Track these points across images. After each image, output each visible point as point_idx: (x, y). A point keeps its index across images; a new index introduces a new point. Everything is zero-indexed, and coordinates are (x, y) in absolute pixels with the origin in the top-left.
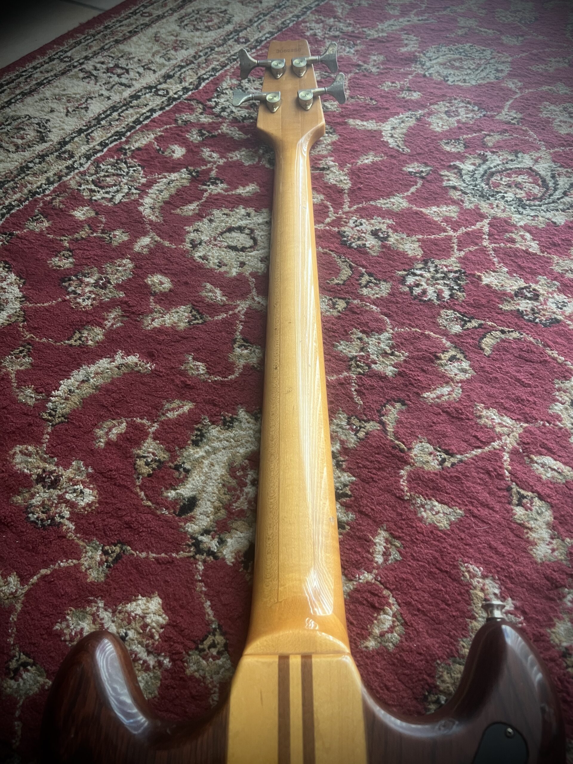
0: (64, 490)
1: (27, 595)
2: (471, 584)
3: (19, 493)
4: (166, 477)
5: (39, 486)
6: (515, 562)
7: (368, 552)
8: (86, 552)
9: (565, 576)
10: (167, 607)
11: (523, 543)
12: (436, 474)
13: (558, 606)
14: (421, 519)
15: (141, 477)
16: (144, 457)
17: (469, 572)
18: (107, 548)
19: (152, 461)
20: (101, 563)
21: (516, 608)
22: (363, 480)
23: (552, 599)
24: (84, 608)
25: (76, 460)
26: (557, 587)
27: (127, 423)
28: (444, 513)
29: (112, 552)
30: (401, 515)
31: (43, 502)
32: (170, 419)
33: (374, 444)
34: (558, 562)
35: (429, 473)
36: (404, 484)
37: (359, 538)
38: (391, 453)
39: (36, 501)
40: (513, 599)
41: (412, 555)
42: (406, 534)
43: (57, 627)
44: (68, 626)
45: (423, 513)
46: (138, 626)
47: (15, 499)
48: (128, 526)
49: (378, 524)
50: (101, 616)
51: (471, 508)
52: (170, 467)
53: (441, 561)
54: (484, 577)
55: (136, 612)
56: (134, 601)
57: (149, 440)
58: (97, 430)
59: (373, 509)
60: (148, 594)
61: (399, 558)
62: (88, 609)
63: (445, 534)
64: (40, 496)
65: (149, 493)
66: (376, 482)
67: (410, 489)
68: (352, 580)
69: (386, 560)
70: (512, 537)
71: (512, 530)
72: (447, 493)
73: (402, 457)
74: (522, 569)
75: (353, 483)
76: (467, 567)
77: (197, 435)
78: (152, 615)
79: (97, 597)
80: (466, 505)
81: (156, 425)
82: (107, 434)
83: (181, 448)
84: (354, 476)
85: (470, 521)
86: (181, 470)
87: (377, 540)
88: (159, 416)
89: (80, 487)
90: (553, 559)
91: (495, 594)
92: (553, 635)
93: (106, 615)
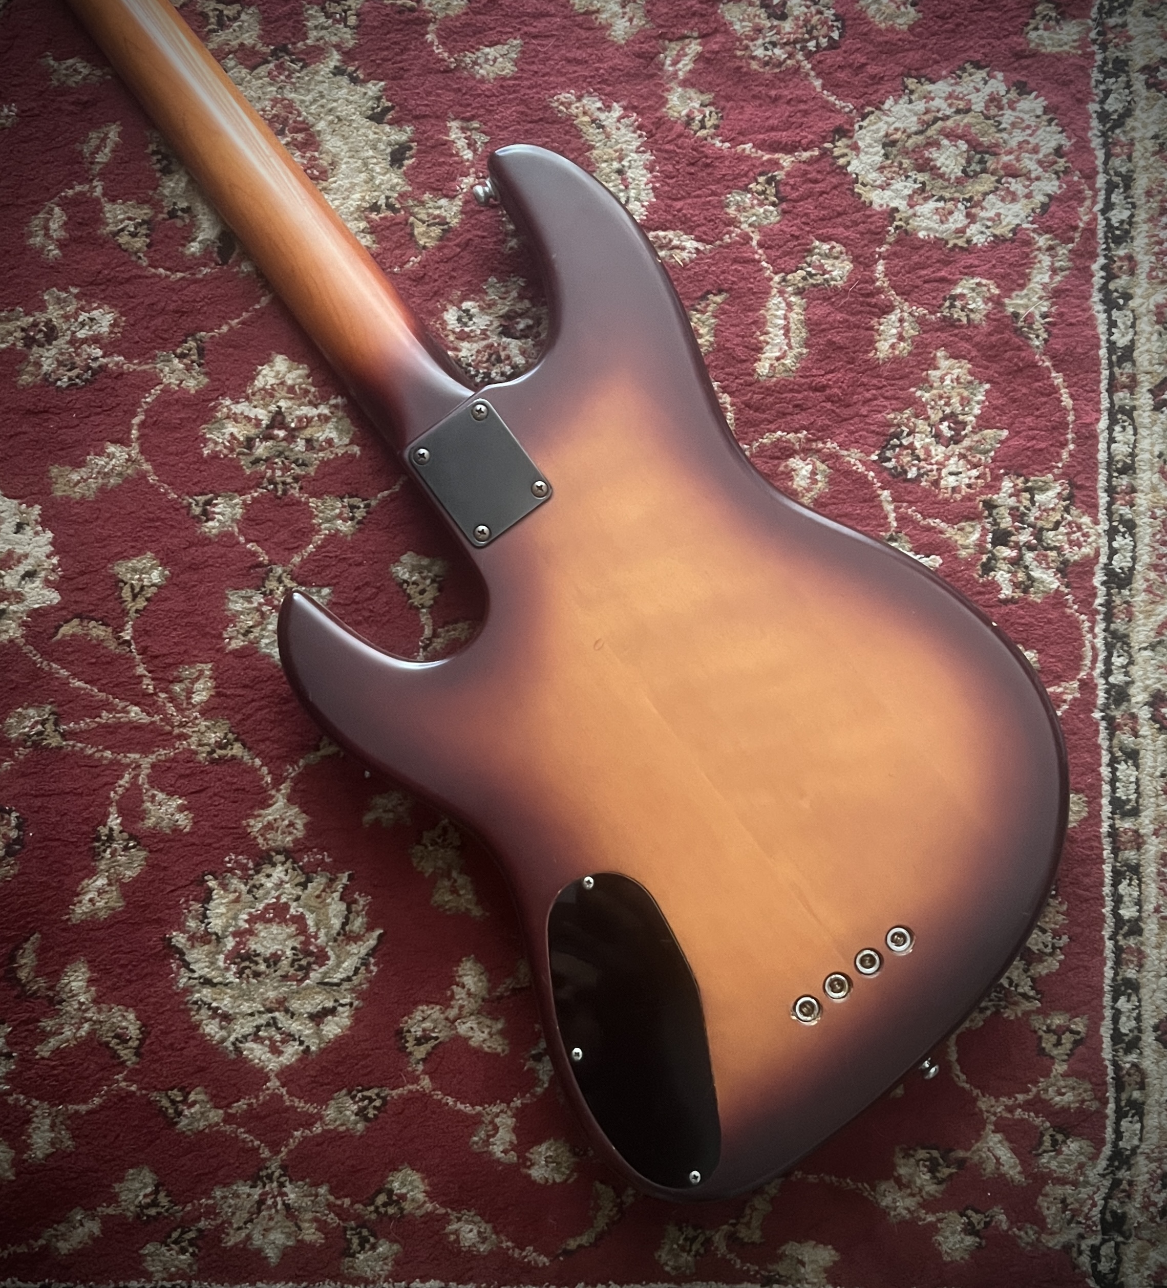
0: (69, 332)
1: (142, 452)
2: (572, 115)
3: (19, 373)
4: (170, 233)
5: (35, 349)
6: (600, 60)
7: (452, 155)
8: (161, 371)
9: (654, 42)
10: (295, 358)
11: (598, 34)
12: (466, 14)
13: (661, 78)
14: (483, 81)
15: (141, 255)
16: (122, 230)
17: (562, 104)
18: (179, 351)
19: (136, 228)
20: (188, 368)
21: (625, 108)
22: (394, 79)
23: (652, 76)
24: (215, 417)
25: (44, 292)
26: (652, 59)
27: (58, 205)
28: (502, 56)
29: (190, 350)
30: (459, 90)
31: (57, 360)
32: (107, 164)
33: (375, 24)
34: (641, 30)
35: (458, 17)
36: (438, 50)
37: (433, 147)
38: (401, 22)
39: (48, 366)
40: (618, 102)
41: (498, 127)
42: (478, 108)
43: (206, 452)
44: (216, 443)
45: (481, 71)
46: (284, 394)
47: (20, 382)
48: (180, 312)
49: (442, 117)
50: (238, 412)
51: (526, 29)
52: (164, 219)
53: (529, 112)
54: (579, 98)
55: (270, 383)
56: (258, 374)
57: (108, 207)
58: (31, 241)
59: (427, 105)
60: (266, 360)
61: (486, 139)
62: (219, 415)
63: (516, 79)
64: (47, 358)
65: (167, 264)
66: (408, 70)
67: (451, 53)
68: (456, 196)
69: (475, 151)
70: (584, 34)
71: (580, 26)
72: (491, 29)
73: (418, 18)
74: (610, 63)
75: (385, 90)
76: (558, 100)
77: (159, 161)
78: (289, 375)
79: (217, 398)
80: (519, 29)
81: (95, 183)
82: (47, 235)
83: (155, 189)
84: (382, 80)
85: (532, 47)
86: (180, 213)
87: (453, 136)
88: (90, 169)
89: (83, 316)
90: (635, 31)
91: (599, 109)
92: (670, 112)
93: (242, 408)
